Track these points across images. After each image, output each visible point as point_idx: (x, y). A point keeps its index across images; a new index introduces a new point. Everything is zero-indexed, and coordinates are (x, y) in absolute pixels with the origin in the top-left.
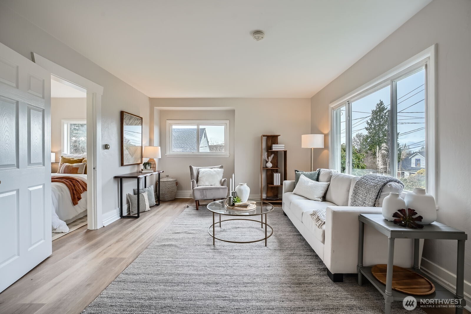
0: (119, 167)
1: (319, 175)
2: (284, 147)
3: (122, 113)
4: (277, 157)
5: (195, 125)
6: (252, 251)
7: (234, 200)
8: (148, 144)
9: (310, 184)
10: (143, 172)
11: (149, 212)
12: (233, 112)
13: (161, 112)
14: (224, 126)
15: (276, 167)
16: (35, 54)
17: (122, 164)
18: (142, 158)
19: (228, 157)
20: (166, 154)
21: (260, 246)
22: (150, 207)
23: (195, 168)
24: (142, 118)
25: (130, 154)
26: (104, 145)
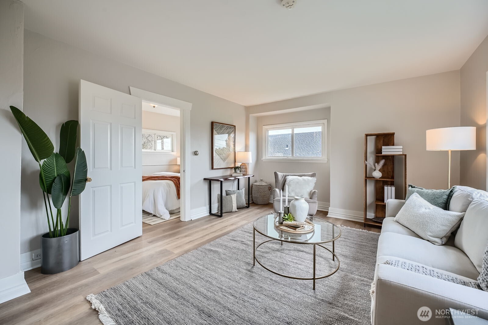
0: (210, 170)
1: (450, 196)
2: (401, 150)
3: (212, 123)
4: (393, 164)
5: (290, 129)
6: (288, 290)
7: (284, 217)
8: (244, 150)
9: (423, 210)
10: (233, 175)
11: (236, 213)
12: (328, 109)
13: (258, 119)
14: (321, 127)
15: (390, 177)
16: (130, 87)
17: (212, 168)
18: (235, 162)
19: (326, 162)
20: (262, 159)
21: (306, 287)
22: (237, 209)
23: (280, 175)
24: (235, 126)
25: (222, 159)
26: (193, 152)
